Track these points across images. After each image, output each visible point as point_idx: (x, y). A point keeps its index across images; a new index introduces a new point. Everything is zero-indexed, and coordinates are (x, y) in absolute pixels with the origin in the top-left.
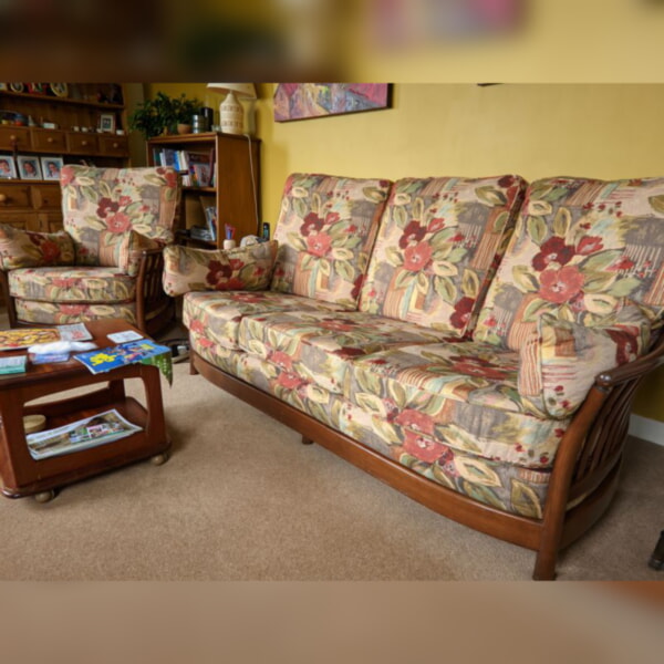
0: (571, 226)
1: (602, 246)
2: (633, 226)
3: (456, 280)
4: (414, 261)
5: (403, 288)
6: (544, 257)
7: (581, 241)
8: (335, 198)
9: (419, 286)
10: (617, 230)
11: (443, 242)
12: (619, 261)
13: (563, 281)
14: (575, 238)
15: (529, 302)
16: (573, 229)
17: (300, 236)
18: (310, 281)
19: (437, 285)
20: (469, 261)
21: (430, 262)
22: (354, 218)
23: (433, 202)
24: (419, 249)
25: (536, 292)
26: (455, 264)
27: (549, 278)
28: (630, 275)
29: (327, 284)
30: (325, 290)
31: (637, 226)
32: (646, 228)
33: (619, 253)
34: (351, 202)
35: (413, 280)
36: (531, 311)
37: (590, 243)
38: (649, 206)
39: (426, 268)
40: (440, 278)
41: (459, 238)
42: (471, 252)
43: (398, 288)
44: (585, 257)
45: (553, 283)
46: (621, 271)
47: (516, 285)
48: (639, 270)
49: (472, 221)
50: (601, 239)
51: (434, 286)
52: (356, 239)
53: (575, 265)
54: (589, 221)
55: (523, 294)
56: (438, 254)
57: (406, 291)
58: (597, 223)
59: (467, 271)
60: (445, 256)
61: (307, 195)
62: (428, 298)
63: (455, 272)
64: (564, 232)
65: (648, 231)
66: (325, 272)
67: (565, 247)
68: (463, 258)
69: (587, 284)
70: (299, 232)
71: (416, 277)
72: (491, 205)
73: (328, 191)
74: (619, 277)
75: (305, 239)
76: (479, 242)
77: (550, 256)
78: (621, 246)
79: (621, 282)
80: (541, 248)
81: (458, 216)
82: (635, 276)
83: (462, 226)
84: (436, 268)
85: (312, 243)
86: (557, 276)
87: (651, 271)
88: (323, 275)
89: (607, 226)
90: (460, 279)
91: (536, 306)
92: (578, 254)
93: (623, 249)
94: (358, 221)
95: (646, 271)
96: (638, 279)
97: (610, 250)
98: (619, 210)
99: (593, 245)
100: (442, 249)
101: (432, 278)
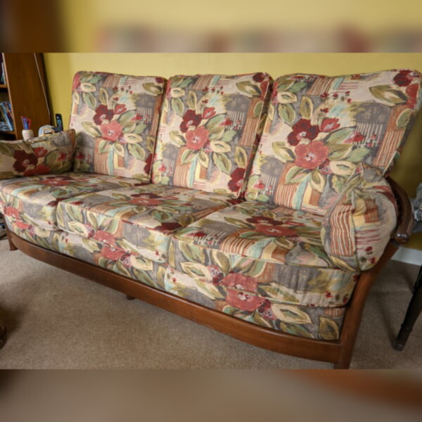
0: (314, 110)
1: (339, 125)
2: (360, 110)
3: (230, 156)
4: (195, 142)
5: (189, 163)
6: (296, 134)
7: (323, 121)
8: (120, 92)
9: (201, 161)
10: (349, 112)
11: (217, 126)
12: (353, 136)
13: (312, 153)
14: (318, 120)
15: (289, 169)
16: (315, 113)
17: (94, 125)
18: (108, 161)
19: (215, 160)
20: (239, 140)
21: (208, 142)
22: (138, 109)
23: (204, 94)
24: (198, 132)
25: (293, 162)
26: (228, 143)
27: (302, 150)
28: (362, 146)
29: (123, 163)
30: (122, 169)
31: (364, 109)
32: (370, 110)
33: (352, 129)
34: (134, 95)
35: (195, 157)
36: (291, 176)
37: (330, 123)
38: (371, 94)
39: (205, 147)
40: (217, 154)
41: (229, 122)
42: (239, 133)
43: (184, 164)
44: (328, 134)
45: (305, 154)
46: (355, 143)
47: (276, 157)
48: (368, 141)
49: (237, 108)
50: (338, 120)
51: (213, 161)
52: (142, 126)
53: (321, 140)
54: (327, 107)
55: (283, 163)
56: (214, 136)
57: (190, 166)
58: (333, 108)
59: (237, 148)
60: (219, 137)
61: (94, 90)
62: (209, 170)
63: (228, 149)
64: (309, 115)
65: (372, 113)
66: (120, 153)
67: (311, 127)
68: (234, 138)
69: (331, 154)
70: (92, 121)
71: (198, 154)
72: (251, 96)
73: (114, 86)
74: (354, 148)
75: (99, 127)
76: (244, 125)
77: (301, 134)
78: (353, 124)
79: (356, 151)
80: (293, 128)
81: (226, 106)
82: (366, 146)
83: (230, 113)
84: (213, 146)
85: (106, 130)
86: (308, 149)
87: (377, 142)
88: (119, 156)
89: (342, 110)
90: (233, 154)
91: (294, 172)
92: (322, 131)
93: (355, 127)
94: (142, 111)
95: (373, 142)
96: (368, 148)
97: (345, 128)
98: (348, 97)
99: (332, 124)
100: (217, 132)
101: (211, 155)
